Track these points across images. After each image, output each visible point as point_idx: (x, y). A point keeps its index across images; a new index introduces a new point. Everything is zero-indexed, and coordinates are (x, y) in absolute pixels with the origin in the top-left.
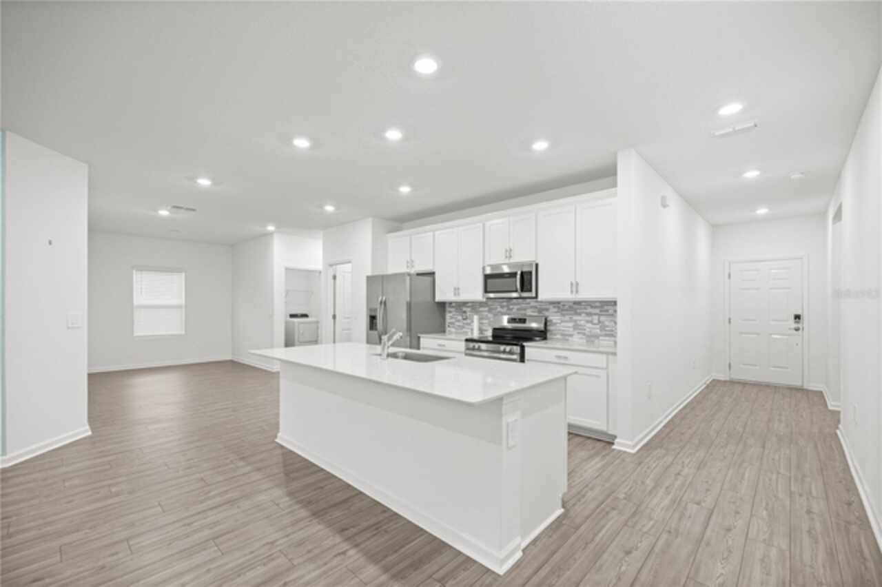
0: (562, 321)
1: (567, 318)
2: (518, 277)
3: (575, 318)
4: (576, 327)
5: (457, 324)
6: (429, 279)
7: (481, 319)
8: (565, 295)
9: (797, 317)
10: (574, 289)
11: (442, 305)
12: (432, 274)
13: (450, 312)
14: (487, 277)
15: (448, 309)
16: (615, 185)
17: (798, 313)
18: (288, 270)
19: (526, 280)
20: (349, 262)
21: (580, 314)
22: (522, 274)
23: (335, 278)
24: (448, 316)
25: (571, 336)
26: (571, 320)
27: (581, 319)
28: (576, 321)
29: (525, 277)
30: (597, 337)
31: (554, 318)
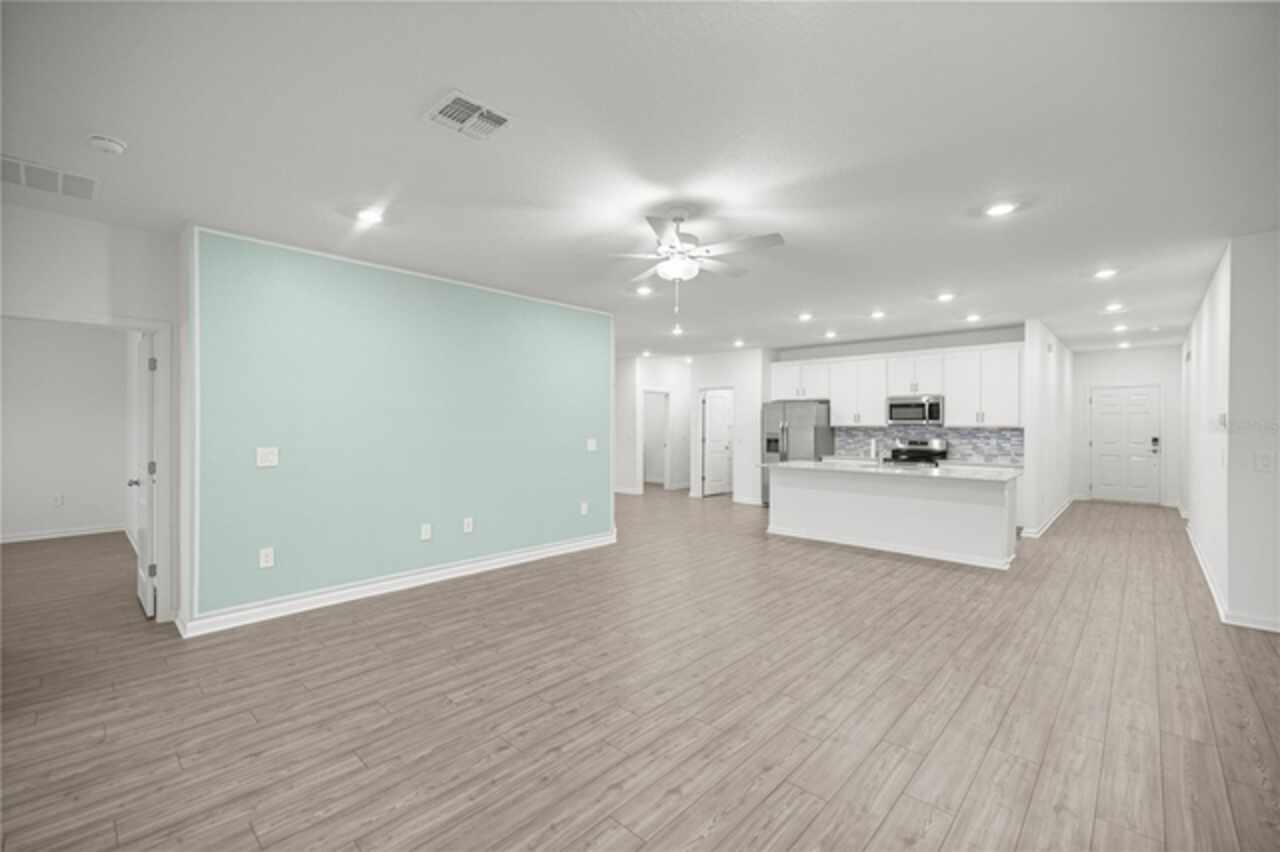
0: (961, 444)
1: (964, 441)
2: (927, 408)
3: (974, 441)
4: (975, 448)
5: (847, 447)
6: (824, 407)
7: (877, 442)
8: (970, 422)
9: (1155, 440)
10: (980, 419)
11: (833, 429)
12: (826, 402)
13: (839, 436)
14: (892, 406)
15: (837, 433)
16: (1022, 338)
17: (1156, 435)
18: (647, 393)
19: (934, 411)
20: (731, 388)
21: (978, 438)
22: (931, 405)
23: (704, 402)
24: (837, 440)
25: (970, 455)
26: (970, 443)
27: (980, 443)
28: (975, 444)
29: (934, 408)
30: (996, 456)
31: (954, 441)
